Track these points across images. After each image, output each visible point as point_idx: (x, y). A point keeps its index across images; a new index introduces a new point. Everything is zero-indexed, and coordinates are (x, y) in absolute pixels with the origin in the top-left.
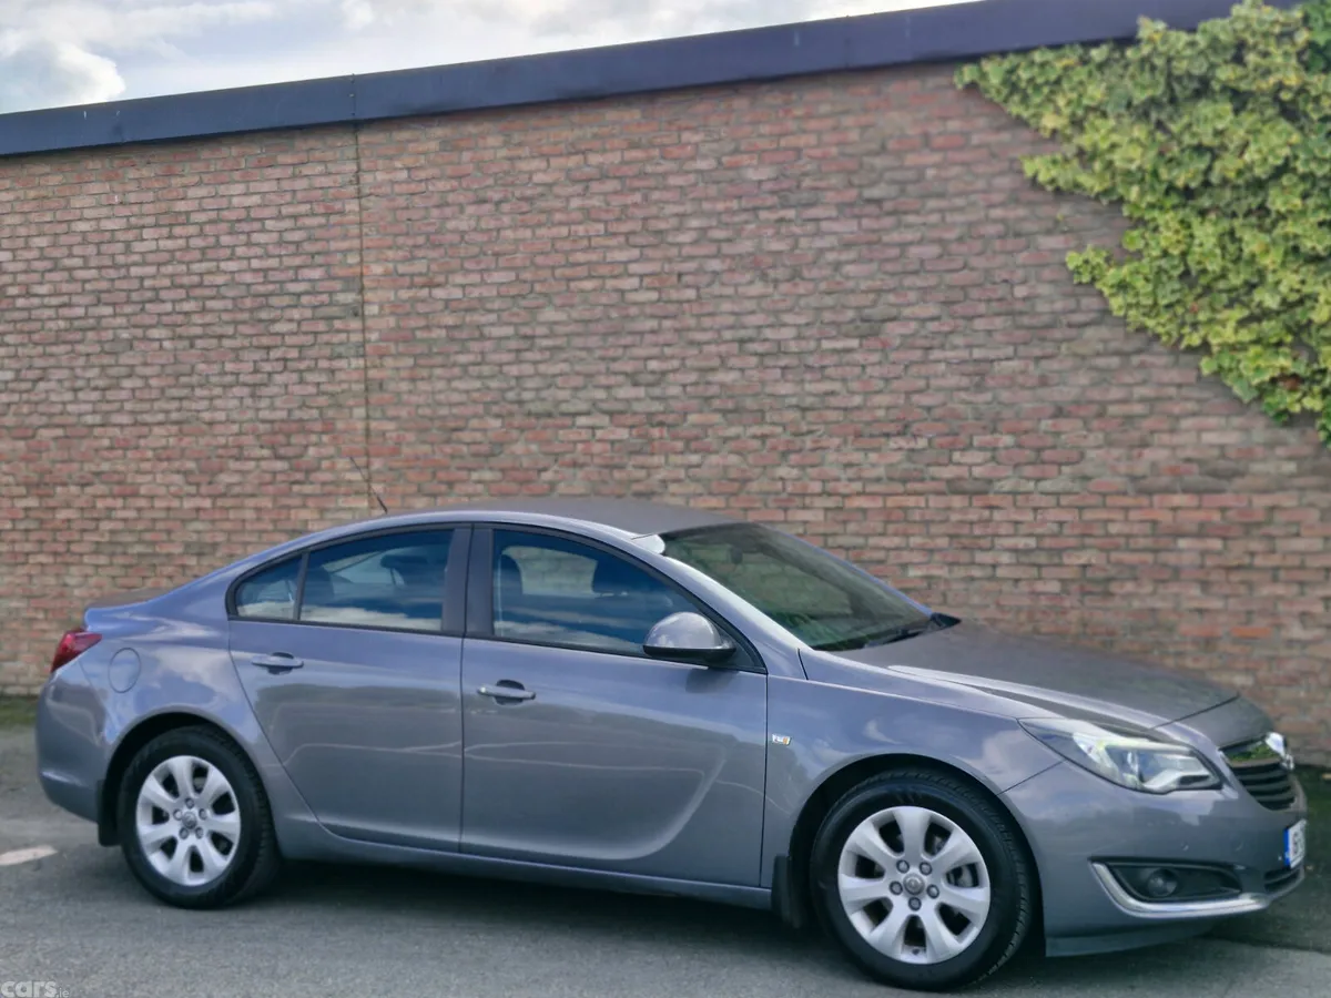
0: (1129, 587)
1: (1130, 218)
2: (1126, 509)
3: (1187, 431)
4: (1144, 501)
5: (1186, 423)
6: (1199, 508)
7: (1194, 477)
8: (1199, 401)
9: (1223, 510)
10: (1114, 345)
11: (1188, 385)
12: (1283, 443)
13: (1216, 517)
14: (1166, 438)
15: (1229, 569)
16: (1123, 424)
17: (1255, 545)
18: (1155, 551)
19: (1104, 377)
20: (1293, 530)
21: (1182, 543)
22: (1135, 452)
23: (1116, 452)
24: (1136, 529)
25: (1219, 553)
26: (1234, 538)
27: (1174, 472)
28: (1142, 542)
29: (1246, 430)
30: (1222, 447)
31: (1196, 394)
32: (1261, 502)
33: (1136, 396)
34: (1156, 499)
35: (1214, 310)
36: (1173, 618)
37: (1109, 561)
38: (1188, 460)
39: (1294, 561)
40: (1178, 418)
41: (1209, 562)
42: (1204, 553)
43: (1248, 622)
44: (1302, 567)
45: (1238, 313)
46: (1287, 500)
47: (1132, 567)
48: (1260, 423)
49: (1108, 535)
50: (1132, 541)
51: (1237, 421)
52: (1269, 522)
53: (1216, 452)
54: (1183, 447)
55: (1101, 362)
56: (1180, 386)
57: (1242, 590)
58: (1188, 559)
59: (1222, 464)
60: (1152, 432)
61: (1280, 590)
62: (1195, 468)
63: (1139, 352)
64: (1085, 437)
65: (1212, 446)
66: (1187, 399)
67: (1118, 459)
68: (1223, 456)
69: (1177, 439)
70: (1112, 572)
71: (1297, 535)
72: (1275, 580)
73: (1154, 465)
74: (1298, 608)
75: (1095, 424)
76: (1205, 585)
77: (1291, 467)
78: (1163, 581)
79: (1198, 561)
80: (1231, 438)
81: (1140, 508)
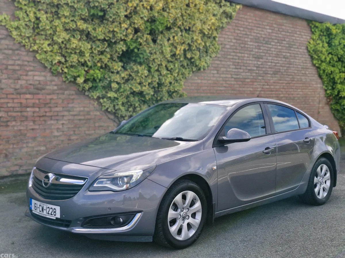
0: (14, 123)
1: (18, 7)
2: (13, 99)
3: (30, 76)
4: (18, 96)
5: (30, 73)
6: (33, 99)
7: (32, 89)
8: (34, 67)
9: (39, 99)
10: (10, 47)
11: (31, 62)
12: (54, 81)
13: (37, 101)
14: (24, 77)
15: (40, 117)
16: (13, 72)
17: (47, 110)
18: (21, 112)
19: (8, 57)
20: (56, 105)
21: (28, 109)
22: (16, 81)
23: (11, 81)
24: (16, 105)
25: (38, 112)
26: (42, 108)
27: (27, 88)
28: (18, 109)
29: (45, 76)
30: (39, 81)
31: (33, 65)
32: (49, 97)
33: (16, 64)
34: (22, 96)
35: (40, 40)
36: (26, 132)
37: (8, 115)
38: (31, 84)
39: (56, 114)
40: (28, 71)
41: (35, 115)
42: (34, 112)
43: (45, 131)
44: (57, 115)
45: (47, 42)
46: (55, 97)
47: (15, 117)
48: (49, 74)
49: (8, 107)
50: (15, 109)
51: (43, 74)
52: (50, 103)
53: (38, 82)
54: (29, 80)
55: (7, 52)
56: (28, 62)
57: (43, 122)
58: (30, 114)
59: (39, 86)
60: (21, 75)
61: (52, 122)
62: (32, 87)
63: (17, 50)
64: (2, 75)
65: (37, 80)
66: (30, 66)
67: (11, 83)
68: (40, 84)
69: (27, 78)
70: (9, 119)
71: (57, 107)
72: (51, 119)
73: (21, 85)
74: (56, 127)
75: (5, 71)
76: (34, 121)
77: (55, 88)
78: (23, 121)
79: (32, 115)
80: (42, 78)
81: (17, 98)
